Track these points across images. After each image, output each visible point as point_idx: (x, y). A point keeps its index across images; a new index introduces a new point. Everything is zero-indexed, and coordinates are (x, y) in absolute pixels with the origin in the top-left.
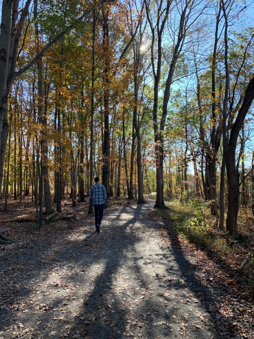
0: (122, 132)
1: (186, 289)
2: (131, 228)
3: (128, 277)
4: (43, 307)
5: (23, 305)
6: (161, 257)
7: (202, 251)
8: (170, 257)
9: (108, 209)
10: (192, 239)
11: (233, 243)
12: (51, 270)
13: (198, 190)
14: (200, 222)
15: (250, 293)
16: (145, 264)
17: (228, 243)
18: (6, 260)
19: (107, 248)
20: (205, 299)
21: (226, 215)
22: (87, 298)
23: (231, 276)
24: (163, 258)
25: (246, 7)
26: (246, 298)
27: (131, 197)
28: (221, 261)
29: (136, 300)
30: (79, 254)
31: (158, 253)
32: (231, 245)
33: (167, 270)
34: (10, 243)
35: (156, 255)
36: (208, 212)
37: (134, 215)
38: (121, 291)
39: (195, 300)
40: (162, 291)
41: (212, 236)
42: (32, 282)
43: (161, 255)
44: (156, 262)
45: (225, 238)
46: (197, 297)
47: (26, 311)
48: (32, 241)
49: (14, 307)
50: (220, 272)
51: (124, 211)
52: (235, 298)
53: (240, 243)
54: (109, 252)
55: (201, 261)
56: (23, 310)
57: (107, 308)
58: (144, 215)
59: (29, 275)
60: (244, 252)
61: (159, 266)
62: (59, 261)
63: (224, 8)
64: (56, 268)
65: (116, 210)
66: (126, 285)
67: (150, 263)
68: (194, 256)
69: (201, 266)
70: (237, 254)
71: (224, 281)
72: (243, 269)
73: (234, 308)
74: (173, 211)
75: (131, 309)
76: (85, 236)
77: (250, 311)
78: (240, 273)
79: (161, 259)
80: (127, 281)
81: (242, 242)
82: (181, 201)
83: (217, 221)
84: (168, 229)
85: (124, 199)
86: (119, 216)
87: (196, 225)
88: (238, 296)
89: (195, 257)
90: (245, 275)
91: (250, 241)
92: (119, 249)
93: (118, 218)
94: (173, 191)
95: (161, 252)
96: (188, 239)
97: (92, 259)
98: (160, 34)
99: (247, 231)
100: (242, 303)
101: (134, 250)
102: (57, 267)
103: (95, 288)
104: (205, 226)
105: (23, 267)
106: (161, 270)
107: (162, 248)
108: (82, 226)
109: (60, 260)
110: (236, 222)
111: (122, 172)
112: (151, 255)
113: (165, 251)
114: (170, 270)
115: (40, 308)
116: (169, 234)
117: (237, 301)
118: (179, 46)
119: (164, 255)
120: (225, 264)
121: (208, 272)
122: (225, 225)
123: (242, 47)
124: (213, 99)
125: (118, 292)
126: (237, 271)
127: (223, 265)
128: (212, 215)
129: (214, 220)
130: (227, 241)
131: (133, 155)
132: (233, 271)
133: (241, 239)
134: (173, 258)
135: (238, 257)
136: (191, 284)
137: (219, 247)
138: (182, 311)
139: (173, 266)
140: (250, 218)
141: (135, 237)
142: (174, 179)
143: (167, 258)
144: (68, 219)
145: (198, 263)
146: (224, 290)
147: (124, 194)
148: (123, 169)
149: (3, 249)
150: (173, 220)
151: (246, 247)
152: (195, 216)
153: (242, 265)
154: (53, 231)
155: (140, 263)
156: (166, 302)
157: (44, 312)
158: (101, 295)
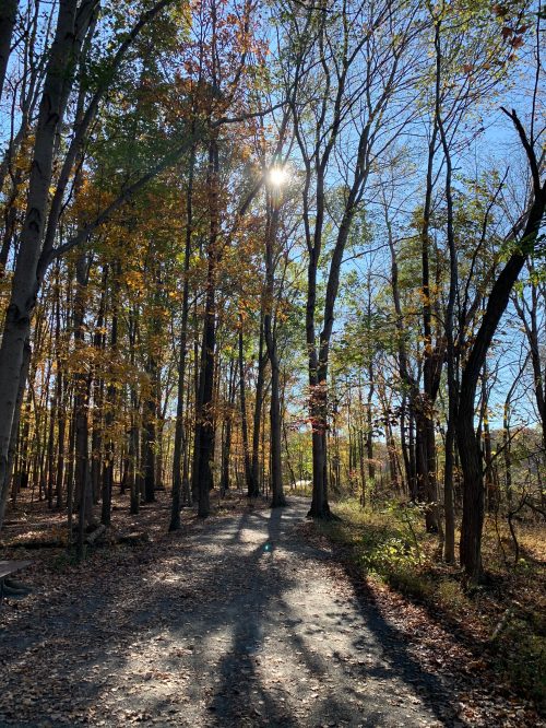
0: (237, 353)
1: (394, 680)
2: (269, 561)
3: (280, 660)
4: (132, 715)
5: (93, 712)
6: (338, 618)
7: (415, 607)
8: (355, 619)
9: (210, 519)
10: (395, 582)
11: (475, 591)
12: (125, 647)
13: (394, 477)
14: (407, 548)
15: (512, 684)
16: (310, 633)
17: (464, 591)
18: (29, 627)
19: (227, 602)
20: (432, 696)
21: (458, 534)
22: (212, 699)
23: (476, 655)
24: (343, 622)
25: (482, 129)
26: (505, 694)
27: (254, 492)
28: (455, 626)
29: (304, 701)
30: (173, 614)
31: (330, 611)
32: (471, 595)
33: (354, 644)
34: (25, 595)
35: (328, 615)
36: (420, 526)
37: (270, 534)
38: (273, 685)
39: (414, 699)
40: (350, 682)
41: (433, 576)
42: (95, 671)
43: (337, 615)
44: (330, 630)
45: (458, 581)
46: (418, 694)
47: (102, 722)
48: (70, 589)
49: (77, 717)
50: (455, 648)
51: (245, 524)
52: (487, 694)
53: (487, 590)
54: (232, 611)
55: (416, 627)
56: (95, 722)
57: (253, 715)
58: (289, 532)
59: (85, 658)
60: (497, 609)
61: (336, 637)
62: (137, 630)
63: (442, 130)
64: (135, 644)
65: (229, 521)
66: (280, 674)
67: (319, 631)
68: (402, 616)
69: (417, 635)
70: (483, 613)
71: (463, 663)
72: (496, 640)
73: (484, 712)
74: (350, 525)
75: (298, 716)
76: (177, 578)
77: (514, 716)
78: (492, 647)
79: (339, 623)
80: (280, 666)
81: (493, 589)
82: (363, 501)
83: (441, 546)
84: (343, 564)
85: (241, 497)
86: (237, 535)
87: (398, 554)
88: (491, 689)
89: (404, 619)
90: (500, 653)
91: (507, 586)
92: (252, 604)
93: (237, 539)
94: (343, 478)
95: (336, 610)
96: (386, 583)
97: (202, 624)
98: (320, 169)
99: (500, 567)
100: (499, 703)
101: (283, 606)
102: (136, 641)
103: (222, 681)
104: (418, 556)
105: (69, 642)
106: (341, 643)
107: (337, 601)
108: (166, 557)
109: (140, 627)
110: (479, 547)
111: (234, 437)
112: (316, 616)
113: (344, 606)
114: (359, 644)
115: (128, 718)
116: (347, 572)
117: (489, 700)
118: (356, 192)
119: (343, 615)
120: (461, 632)
121: (431, 647)
122: (457, 555)
123: (479, 206)
124: (426, 299)
125: (267, 687)
126: (486, 645)
127: (458, 634)
128: (428, 532)
129: (432, 542)
130: (464, 586)
131: (259, 400)
132: (478, 645)
133: (490, 582)
134: (362, 622)
135: (485, 619)
136: (402, 671)
137: (450, 599)
138: (391, 718)
139: (363, 637)
140: (504, 540)
141: (278, 579)
142: (344, 453)
143: (351, 621)
144: (132, 542)
145: (411, 631)
146: (464, 680)
147: (239, 484)
148: (235, 429)
149: (15, 606)
150: (351, 545)
151: (500, 599)
152: (397, 535)
153: (494, 635)
154: (107, 568)
155: (301, 631)
156: (360, 702)
157: (136, 723)
158: (237, 693)
